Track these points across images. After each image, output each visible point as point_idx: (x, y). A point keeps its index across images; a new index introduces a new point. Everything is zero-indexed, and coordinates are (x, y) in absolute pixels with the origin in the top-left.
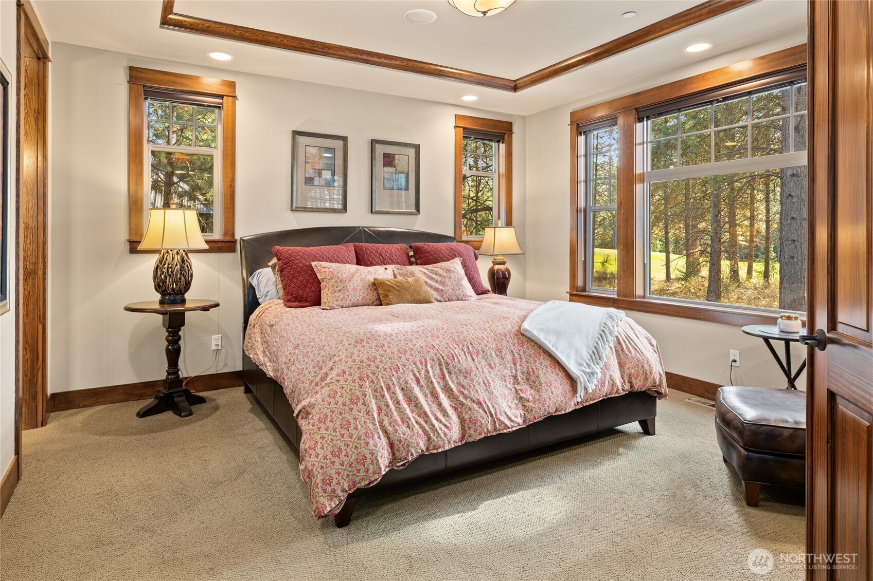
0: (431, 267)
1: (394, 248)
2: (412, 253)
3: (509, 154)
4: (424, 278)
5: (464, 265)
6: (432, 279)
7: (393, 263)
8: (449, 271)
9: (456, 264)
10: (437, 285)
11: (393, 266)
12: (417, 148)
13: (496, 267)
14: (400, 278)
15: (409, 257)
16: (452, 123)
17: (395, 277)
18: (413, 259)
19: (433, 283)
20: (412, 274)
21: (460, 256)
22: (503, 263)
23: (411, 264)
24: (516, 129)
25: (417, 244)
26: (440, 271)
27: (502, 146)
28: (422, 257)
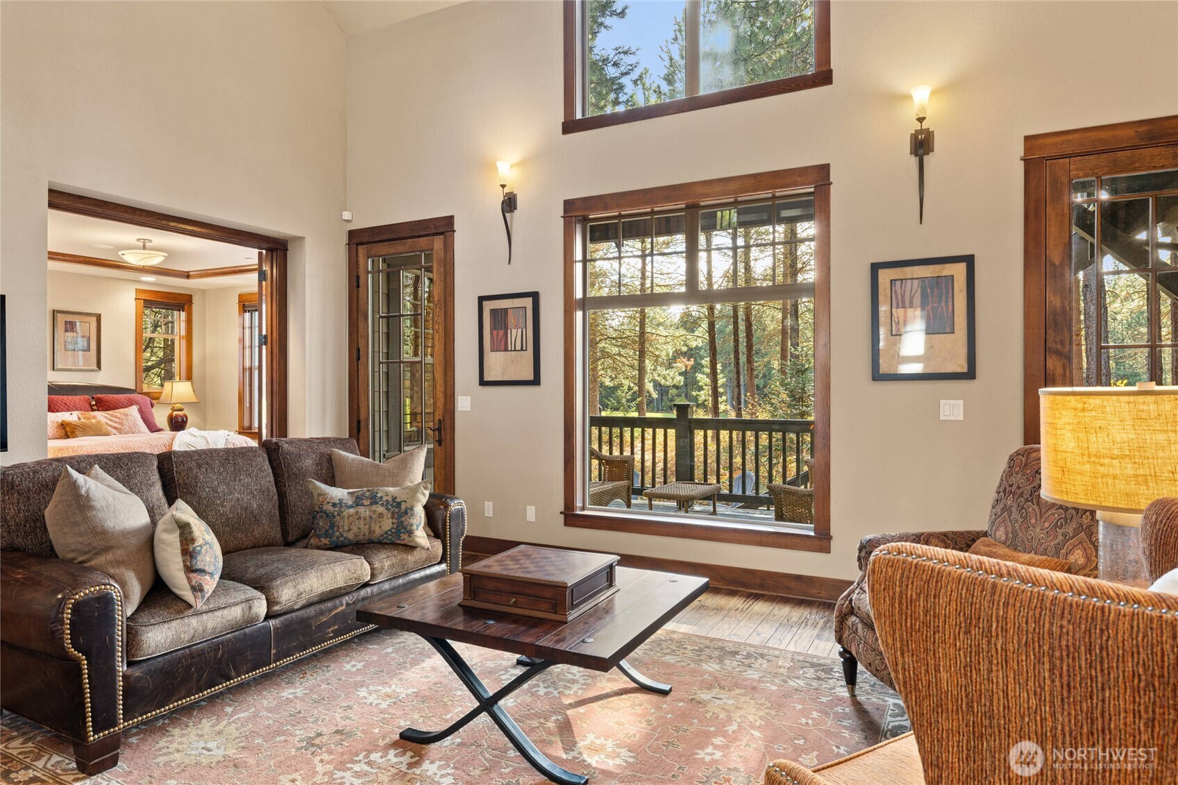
0: (111, 412)
1: (77, 399)
2: (94, 403)
3: (189, 321)
4: (105, 420)
5: (140, 411)
6: (112, 420)
7: (77, 410)
8: (126, 415)
9: (133, 411)
10: (116, 425)
11: (78, 412)
12: (98, 317)
13: (175, 413)
14: (83, 420)
15: (91, 406)
16: (133, 295)
17: (79, 419)
18: (95, 408)
19: (112, 424)
20: (94, 417)
21: (137, 404)
22: (181, 410)
23: (93, 410)
24: (195, 300)
25: (99, 396)
26: (119, 415)
27: (183, 314)
28: (102, 405)
